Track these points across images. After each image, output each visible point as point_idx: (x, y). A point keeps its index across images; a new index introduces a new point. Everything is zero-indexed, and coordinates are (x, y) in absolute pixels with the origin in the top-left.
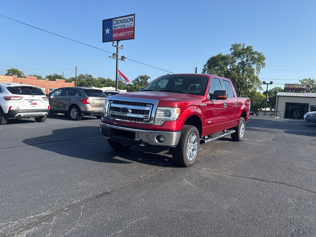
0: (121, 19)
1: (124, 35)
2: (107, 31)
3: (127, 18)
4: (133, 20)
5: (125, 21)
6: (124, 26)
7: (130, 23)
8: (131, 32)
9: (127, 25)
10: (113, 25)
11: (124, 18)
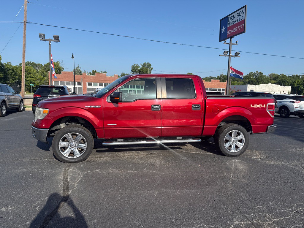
0: (234, 14)
1: (236, 30)
2: (223, 30)
3: (239, 12)
4: (244, 12)
5: (237, 15)
6: (237, 21)
7: (242, 16)
8: (242, 25)
9: (239, 19)
10: (228, 23)
11: (236, 13)
